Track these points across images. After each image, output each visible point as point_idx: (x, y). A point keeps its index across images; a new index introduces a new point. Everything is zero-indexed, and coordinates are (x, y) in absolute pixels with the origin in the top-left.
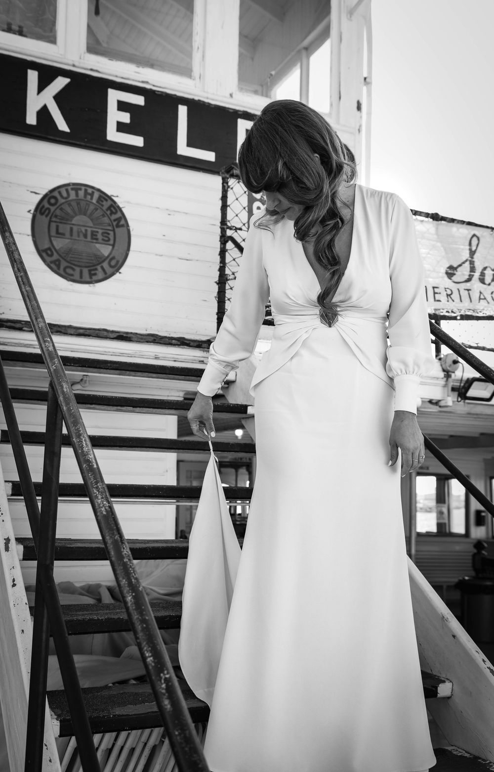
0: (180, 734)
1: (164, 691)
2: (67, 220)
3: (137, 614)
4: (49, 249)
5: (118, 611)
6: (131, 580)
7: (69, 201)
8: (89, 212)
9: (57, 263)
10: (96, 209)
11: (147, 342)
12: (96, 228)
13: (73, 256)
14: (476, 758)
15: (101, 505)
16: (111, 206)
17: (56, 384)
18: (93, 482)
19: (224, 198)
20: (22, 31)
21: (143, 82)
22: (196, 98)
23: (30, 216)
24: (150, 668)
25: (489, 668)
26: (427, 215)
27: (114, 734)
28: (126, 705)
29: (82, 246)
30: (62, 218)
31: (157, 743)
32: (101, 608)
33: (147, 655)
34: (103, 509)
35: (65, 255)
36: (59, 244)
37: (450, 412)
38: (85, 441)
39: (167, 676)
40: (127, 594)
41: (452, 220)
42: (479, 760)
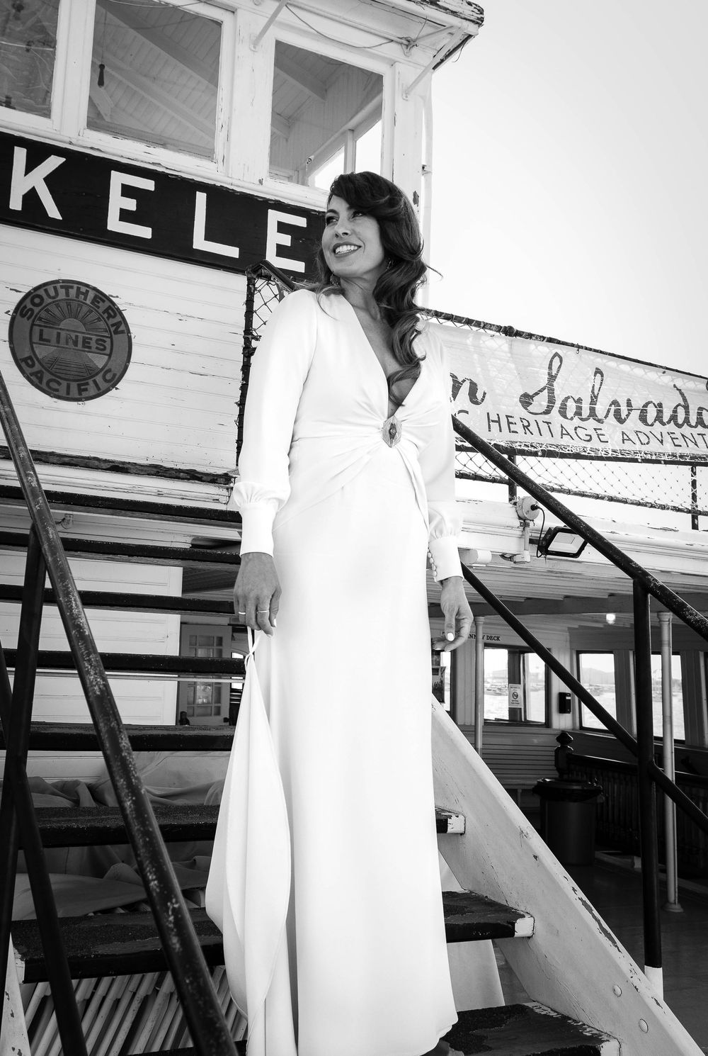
0: (191, 983)
1: (171, 926)
2: (54, 323)
3: (138, 825)
4: (30, 358)
5: (103, 817)
6: (131, 779)
7: (57, 301)
8: (81, 315)
9: (39, 375)
10: (91, 312)
11: (148, 474)
12: (90, 334)
13: (59, 367)
14: (565, 1018)
15: (94, 683)
16: (109, 308)
17: (40, 528)
18: (84, 653)
19: (250, 302)
20: (10, 103)
21: (153, 164)
22: (218, 184)
23: (9, 318)
24: (155, 894)
25: (581, 899)
26: (499, 329)
27: (94, 980)
28: (112, 942)
29: (71, 357)
30: (48, 321)
31: (149, 993)
32: (82, 813)
33: (150, 877)
34: (96, 688)
35: (49, 365)
36: (42, 352)
37: (526, 569)
38: (75, 600)
39: (176, 906)
40: (125, 798)
41: (530, 336)
42: (570, 1021)
